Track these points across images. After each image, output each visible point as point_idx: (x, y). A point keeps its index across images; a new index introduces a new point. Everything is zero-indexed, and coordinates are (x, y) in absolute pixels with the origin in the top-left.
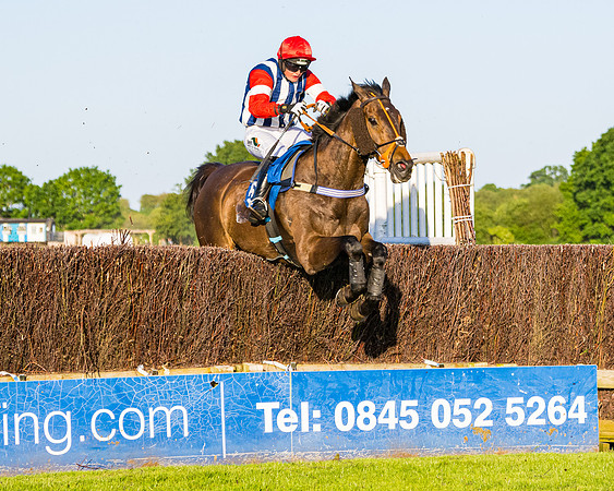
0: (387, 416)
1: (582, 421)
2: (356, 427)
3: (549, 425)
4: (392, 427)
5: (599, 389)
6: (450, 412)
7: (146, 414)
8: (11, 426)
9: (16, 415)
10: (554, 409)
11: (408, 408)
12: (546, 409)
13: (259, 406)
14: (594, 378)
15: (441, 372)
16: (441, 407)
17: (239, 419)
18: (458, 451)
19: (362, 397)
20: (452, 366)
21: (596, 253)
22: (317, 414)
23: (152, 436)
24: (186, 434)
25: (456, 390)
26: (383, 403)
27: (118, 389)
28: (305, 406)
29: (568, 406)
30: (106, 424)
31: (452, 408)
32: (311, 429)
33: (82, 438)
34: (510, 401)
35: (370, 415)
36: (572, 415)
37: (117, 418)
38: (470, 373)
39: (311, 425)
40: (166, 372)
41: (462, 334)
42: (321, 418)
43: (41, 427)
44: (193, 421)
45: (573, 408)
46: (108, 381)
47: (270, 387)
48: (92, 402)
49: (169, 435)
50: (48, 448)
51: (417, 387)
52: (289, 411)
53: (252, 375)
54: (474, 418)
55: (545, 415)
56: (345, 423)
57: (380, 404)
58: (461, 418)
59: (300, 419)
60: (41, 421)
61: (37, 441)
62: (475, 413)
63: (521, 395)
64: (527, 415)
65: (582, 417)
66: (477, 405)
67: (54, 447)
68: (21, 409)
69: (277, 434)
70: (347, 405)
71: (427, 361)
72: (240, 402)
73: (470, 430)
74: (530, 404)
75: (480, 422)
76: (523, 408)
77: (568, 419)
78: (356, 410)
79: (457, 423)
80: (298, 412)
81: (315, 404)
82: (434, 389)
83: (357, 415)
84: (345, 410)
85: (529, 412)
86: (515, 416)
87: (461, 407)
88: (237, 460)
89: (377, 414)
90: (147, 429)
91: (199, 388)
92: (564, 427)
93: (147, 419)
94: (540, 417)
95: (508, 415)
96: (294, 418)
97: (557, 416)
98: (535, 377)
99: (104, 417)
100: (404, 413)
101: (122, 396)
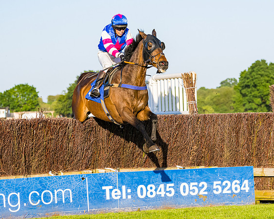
0: (160, 191)
1: (247, 191)
2: (147, 196)
3: (232, 193)
4: (163, 196)
5: (255, 177)
6: (188, 189)
7: (53, 193)
10: (235, 186)
11: (170, 187)
12: (231, 186)
13: (104, 188)
14: (252, 172)
15: (184, 171)
16: (184, 186)
17: (95, 194)
18: (192, 206)
19: (149, 183)
20: (189, 168)
21: (251, 116)
22: (129, 191)
23: (56, 202)
24: (71, 201)
25: (191, 179)
26: (159, 185)
27: (41, 182)
28: (124, 187)
29: (241, 185)
30: (35, 198)
31: (189, 186)
32: (127, 198)
33: (25, 204)
34: (215, 183)
35: (153, 191)
36: (243, 189)
37: (40, 195)
38: (197, 171)
39: (127, 196)
40: (62, 174)
41: (193, 154)
42: (131, 193)
43: (6, 200)
44: (74, 195)
45: (243, 185)
46: (36, 178)
47: (108, 179)
48: (29, 188)
49: (64, 202)
50: (10, 209)
51: (174, 178)
52: (117, 190)
53: (100, 174)
54: (199, 191)
55: (231, 189)
56: (142, 194)
57: (157, 186)
58: (194, 191)
59: (122, 193)
60: (6, 197)
61: (5, 206)
62: (200, 189)
63: (220, 180)
64: (223, 189)
65: (247, 189)
66: (200, 185)
67: (13, 209)
69: (112, 200)
70: (143, 186)
71: (177, 166)
72: (95, 187)
73: (198, 196)
74: (224, 184)
75: (202, 192)
76: (221, 186)
77: (241, 190)
78: (146, 189)
79: (191, 193)
80: (121, 190)
81: (128, 186)
82: (181, 178)
83: (147, 191)
84: (142, 189)
85: (223, 188)
86: (217, 190)
87: (193, 186)
88: (94, 212)
89: (156, 190)
90: (54, 199)
91: (77, 180)
92: (240, 194)
93: (54, 195)
94: (228, 190)
95: (214, 189)
96: (119, 193)
97: (236, 189)
98: (225, 172)
99: (35, 195)
100: (168, 189)
101: (42, 185)
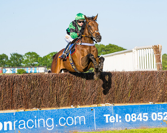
0: (139, 117)
2: (131, 121)
4: (141, 120)
6: (156, 116)
7: (74, 118)
8: (37, 122)
9: (38, 119)
11: (145, 115)
13: (104, 115)
15: (154, 105)
16: (154, 115)
17: (99, 119)
18: (159, 127)
19: (132, 113)
20: (157, 104)
23: (76, 124)
24: (85, 123)
25: (158, 110)
27: (66, 112)
28: (117, 115)
30: (63, 121)
32: (119, 121)
33: (57, 125)
35: (135, 117)
37: (66, 119)
38: (162, 105)
40: (79, 107)
41: (159, 95)
42: (121, 118)
43: (45, 123)
44: (86, 120)
46: (63, 110)
47: (107, 110)
48: (59, 115)
49: (80, 124)
50: (47, 128)
51: (148, 109)
53: (102, 107)
54: (163, 118)
56: (128, 119)
57: (137, 114)
58: (160, 117)
59: (116, 119)
60: (45, 121)
61: (44, 126)
62: (164, 116)
66: (164, 114)
67: (49, 128)
68: (40, 118)
69: (109, 123)
70: (129, 115)
71: (150, 102)
72: (99, 115)
73: (162, 121)
75: (165, 119)
79: (159, 119)
81: (119, 115)
82: (152, 110)
83: (131, 117)
87: (160, 115)
88: (99, 130)
89: (137, 117)
90: (74, 122)
91: (88, 111)
93: (74, 120)
96: (114, 118)
99: (62, 119)
100: (144, 117)
101: (67, 114)
